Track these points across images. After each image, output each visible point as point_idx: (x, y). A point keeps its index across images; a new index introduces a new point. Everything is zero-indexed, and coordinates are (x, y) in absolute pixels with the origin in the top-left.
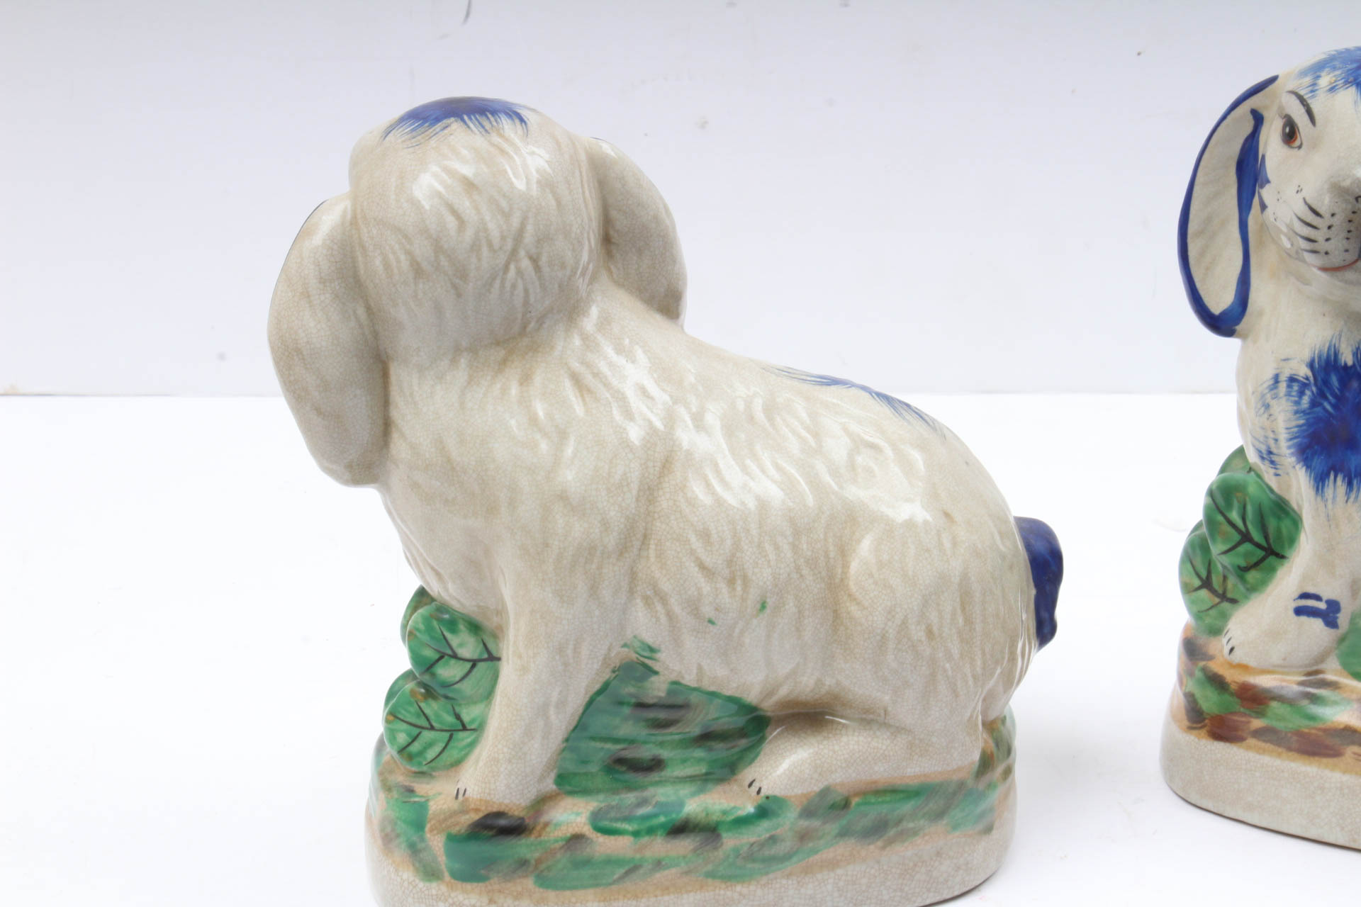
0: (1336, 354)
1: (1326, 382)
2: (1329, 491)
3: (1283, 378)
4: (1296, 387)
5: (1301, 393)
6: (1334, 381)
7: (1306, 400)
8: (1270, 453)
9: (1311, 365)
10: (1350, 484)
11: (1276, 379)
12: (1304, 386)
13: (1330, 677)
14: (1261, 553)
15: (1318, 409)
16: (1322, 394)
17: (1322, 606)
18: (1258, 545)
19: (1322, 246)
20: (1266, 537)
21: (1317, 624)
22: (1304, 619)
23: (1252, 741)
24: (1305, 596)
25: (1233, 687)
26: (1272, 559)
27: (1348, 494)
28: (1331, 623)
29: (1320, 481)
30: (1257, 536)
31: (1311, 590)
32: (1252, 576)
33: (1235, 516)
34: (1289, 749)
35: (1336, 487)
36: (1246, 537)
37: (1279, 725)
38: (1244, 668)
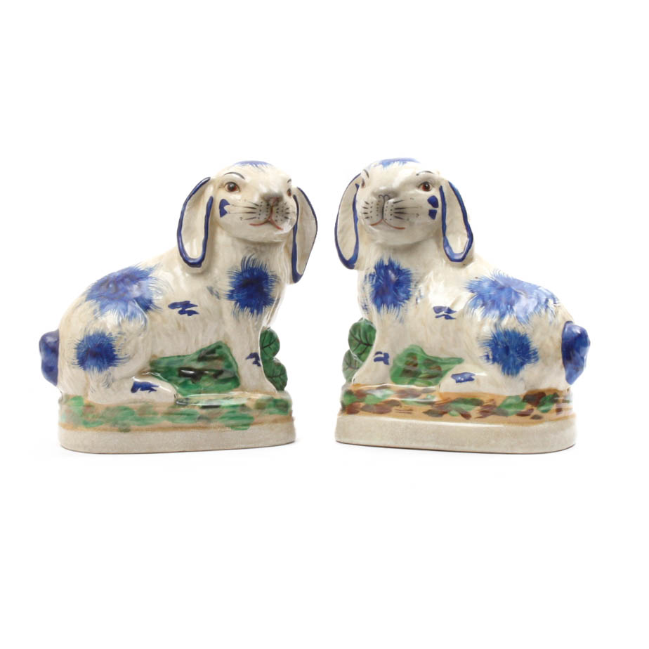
0: (383, 262)
1: (380, 272)
2: (382, 311)
3: (368, 275)
4: (371, 277)
5: (373, 279)
6: (382, 271)
7: (374, 281)
8: (365, 306)
9: (375, 268)
10: (388, 307)
11: (366, 277)
12: (374, 276)
13: (388, 384)
14: (365, 346)
15: (378, 283)
16: (378, 278)
17: (382, 356)
18: (365, 344)
19: (369, 215)
20: (367, 339)
21: (381, 363)
22: (377, 362)
23: (361, 412)
24: (377, 353)
25: (355, 393)
26: (369, 347)
27: (388, 311)
28: (386, 363)
29: (378, 308)
30: (364, 341)
31: (378, 350)
32: (363, 356)
33: (357, 336)
34: (374, 413)
35: (384, 309)
36: (361, 342)
37: (370, 403)
38: (358, 385)
